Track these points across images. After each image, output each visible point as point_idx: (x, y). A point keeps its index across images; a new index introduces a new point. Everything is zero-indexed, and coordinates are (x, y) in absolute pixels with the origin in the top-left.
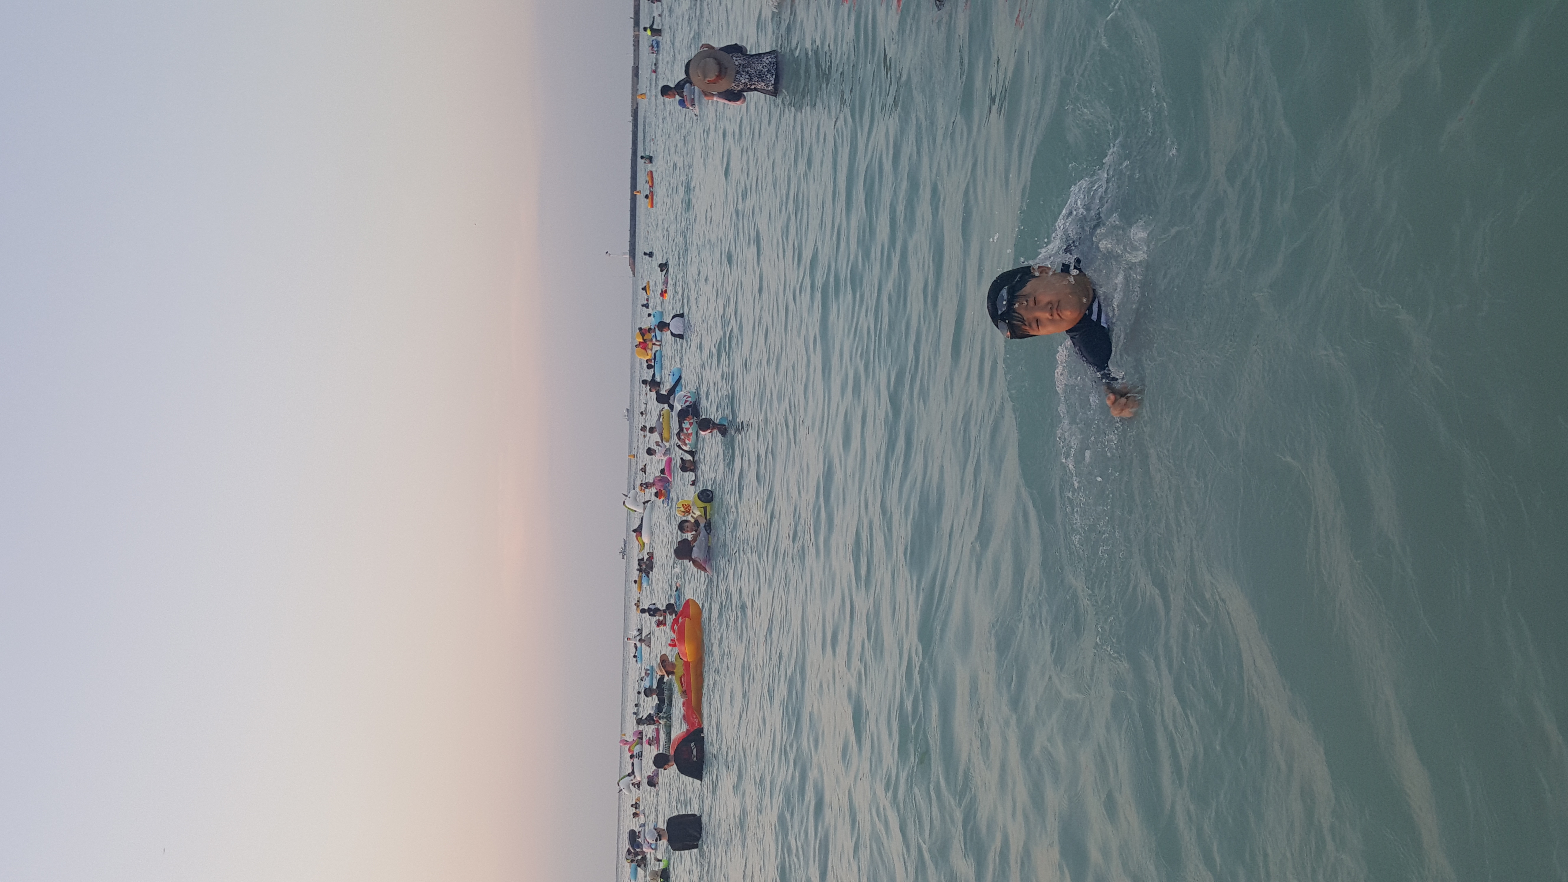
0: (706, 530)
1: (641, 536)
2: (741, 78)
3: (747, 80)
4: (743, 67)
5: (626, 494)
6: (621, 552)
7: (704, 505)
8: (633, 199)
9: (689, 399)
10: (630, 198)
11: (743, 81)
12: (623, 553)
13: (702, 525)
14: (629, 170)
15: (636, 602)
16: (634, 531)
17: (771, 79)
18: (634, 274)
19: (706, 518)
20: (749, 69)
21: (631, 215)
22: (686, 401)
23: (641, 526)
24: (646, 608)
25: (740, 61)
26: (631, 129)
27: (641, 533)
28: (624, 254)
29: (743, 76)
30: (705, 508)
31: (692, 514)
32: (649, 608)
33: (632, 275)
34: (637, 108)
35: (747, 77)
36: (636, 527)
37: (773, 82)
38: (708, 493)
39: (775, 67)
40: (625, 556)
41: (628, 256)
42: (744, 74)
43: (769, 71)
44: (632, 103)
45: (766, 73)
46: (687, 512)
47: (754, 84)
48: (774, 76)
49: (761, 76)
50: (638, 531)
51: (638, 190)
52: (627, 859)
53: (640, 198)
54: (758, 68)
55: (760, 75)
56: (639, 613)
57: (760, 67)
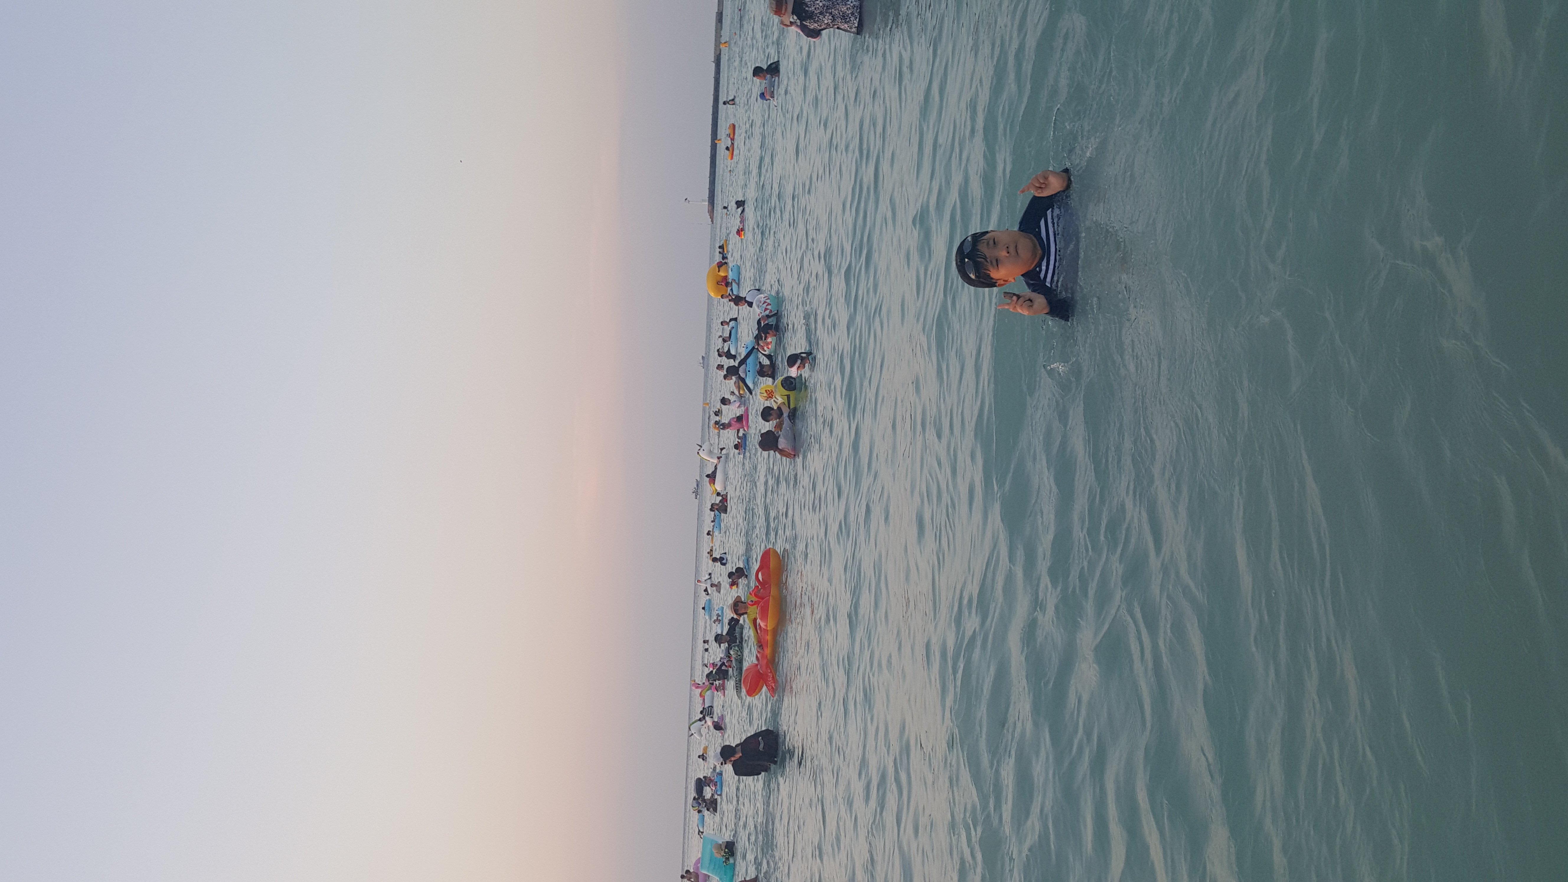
0: (790, 420)
1: (714, 484)
2: (824, 19)
3: (830, 21)
4: (827, 9)
5: (700, 444)
6: (693, 492)
7: (787, 393)
8: (714, 147)
9: (769, 307)
10: (710, 144)
11: (826, 22)
12: (696, 492)
13: (785, 415)
14: (711, 117)
15: (709, 551)
16: (708, 476)
17: (855, 21)
18: (712, 221)
19: (789, 407)
20: (833, 10)
21: (711, 162)
22: (766, 309)
23: (714, 473)
24: (718, 557)
25: (824, 2)
26: (713, 75)
27: (714, 480)
28: (703, 201)
29: (826, 17)
30: (788, 397)
31: (774, 399)
32: (720, 557)
33: (710, 223)
34: (720, 54)
35: (830, 17)
36: (710, 472)
37: (856, 25)
38: (792, 380)
39: (858, 11)
40: (698, 496)
41: (707, 203)
42: (828, 15)
43: (852, 14)
44: (715, 50)
45: (850, 15)
46: (770, 397)
47: (836, 25)
48: (858, 20)
49: (844, 18)
50: (712, 477)
51: (718, 138)
52: (693, 807)
53: (721, 146)
54: (843, 10)
55: (843, 16)
56: (711, 562)
57: (844, 9)
